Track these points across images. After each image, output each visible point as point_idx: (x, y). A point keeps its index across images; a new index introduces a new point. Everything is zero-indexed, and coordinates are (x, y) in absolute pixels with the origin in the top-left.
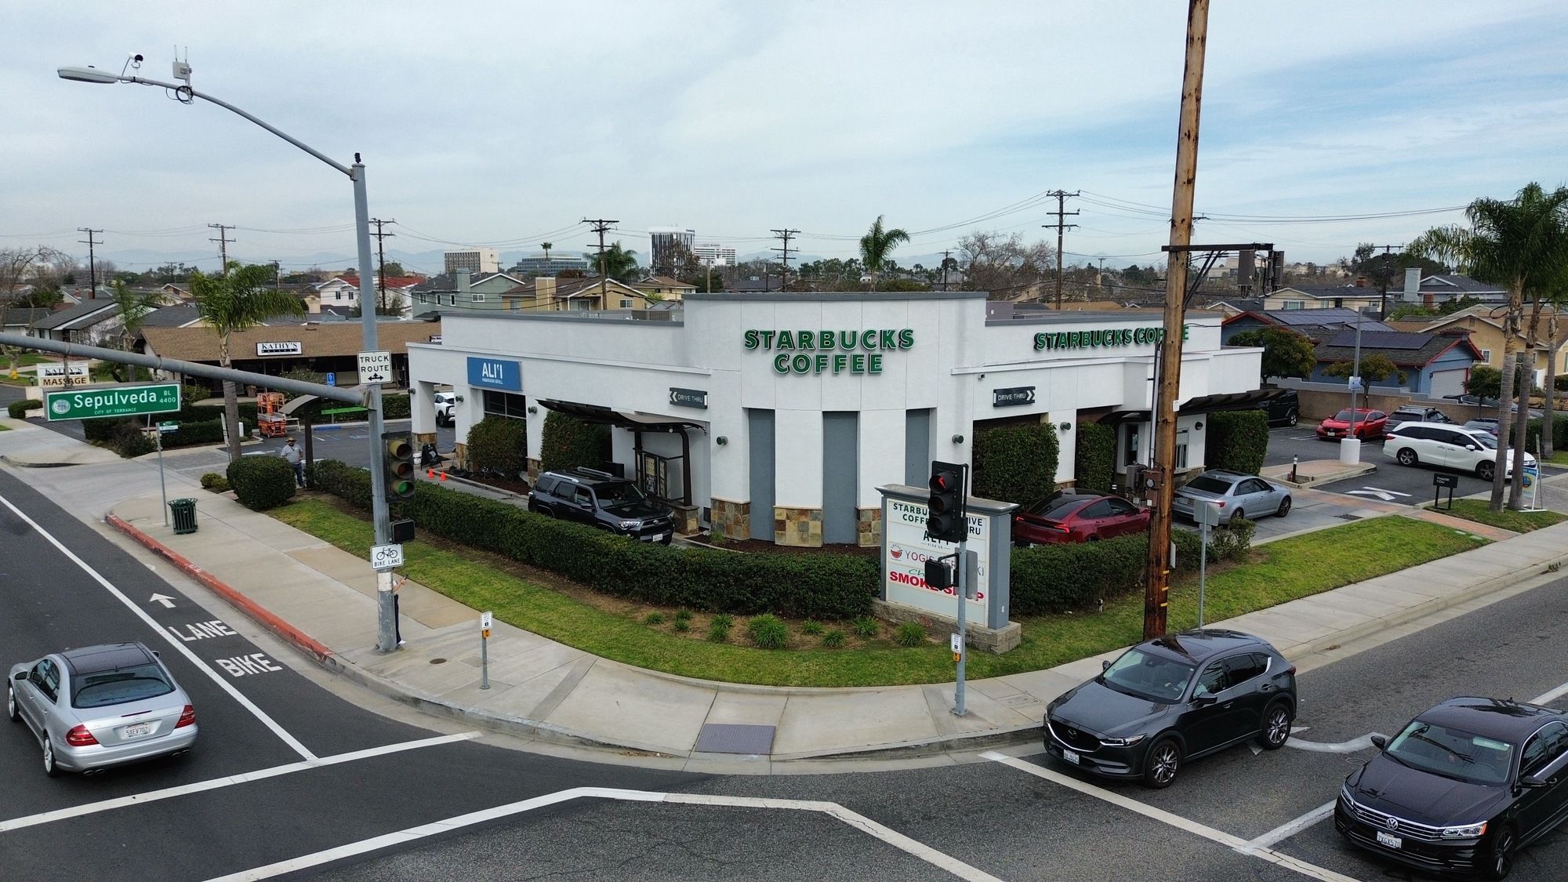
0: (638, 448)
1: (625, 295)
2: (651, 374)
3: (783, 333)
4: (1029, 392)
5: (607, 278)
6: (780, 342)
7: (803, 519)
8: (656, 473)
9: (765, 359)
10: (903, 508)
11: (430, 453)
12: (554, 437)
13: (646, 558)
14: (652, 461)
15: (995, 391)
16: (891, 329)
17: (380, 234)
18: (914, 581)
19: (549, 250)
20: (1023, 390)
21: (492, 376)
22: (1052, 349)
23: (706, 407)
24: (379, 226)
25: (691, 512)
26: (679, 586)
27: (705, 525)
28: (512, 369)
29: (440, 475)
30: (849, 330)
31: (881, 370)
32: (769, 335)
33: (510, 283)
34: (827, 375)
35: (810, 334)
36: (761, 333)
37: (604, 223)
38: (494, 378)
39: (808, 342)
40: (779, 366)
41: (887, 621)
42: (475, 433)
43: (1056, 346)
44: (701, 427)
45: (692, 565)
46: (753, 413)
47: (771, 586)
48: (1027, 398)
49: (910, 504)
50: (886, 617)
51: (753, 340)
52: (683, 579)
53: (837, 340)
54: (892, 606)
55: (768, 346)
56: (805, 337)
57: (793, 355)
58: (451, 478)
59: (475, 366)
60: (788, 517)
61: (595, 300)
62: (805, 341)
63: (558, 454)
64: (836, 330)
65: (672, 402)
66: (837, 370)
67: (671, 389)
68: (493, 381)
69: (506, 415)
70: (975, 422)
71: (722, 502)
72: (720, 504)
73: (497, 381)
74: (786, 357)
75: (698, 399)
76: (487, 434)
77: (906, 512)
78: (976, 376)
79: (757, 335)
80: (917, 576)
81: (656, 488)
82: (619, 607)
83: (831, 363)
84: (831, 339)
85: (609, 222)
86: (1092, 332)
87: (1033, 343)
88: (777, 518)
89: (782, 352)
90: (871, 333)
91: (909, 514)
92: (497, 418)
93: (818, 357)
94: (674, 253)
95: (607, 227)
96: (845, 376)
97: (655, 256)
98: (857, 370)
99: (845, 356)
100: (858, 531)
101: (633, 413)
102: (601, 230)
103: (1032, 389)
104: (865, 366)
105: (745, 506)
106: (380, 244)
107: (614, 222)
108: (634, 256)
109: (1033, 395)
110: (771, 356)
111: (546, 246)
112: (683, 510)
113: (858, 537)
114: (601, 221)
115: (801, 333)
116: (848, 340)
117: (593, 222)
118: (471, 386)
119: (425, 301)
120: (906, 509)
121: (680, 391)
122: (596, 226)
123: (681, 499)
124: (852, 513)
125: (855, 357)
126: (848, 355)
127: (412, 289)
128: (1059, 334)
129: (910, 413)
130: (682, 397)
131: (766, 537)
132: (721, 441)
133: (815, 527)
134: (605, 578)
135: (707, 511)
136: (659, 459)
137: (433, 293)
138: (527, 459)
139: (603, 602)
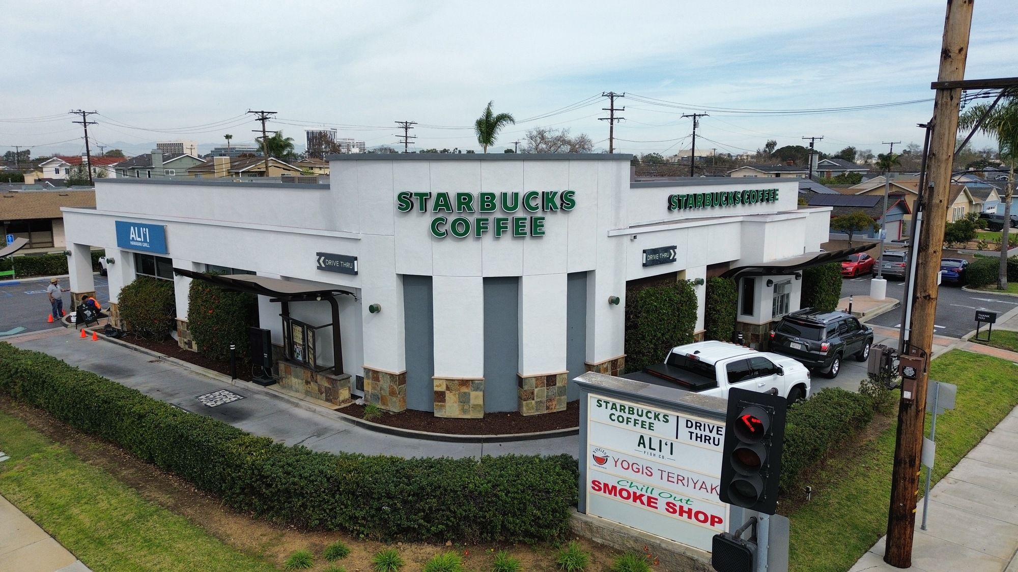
0: (285, 314)
1: (284, 169)
2: (299, 238)
3: (440, 195)
4: (672, 251)
5: (269, 157)
6: (437, 205)
7: (464, 389)
8: (304, 341)
9: (420, 223)
10: (610, 406)
11: (85, 312)
12: (199, 301)
13: (288, 473)
14: (300, 329)
15: (644, 251)
16: (554, 190)
17: (85, 123)
18: (625, 494)
19: (230, 140)
20: (667, 249)
21: (139, 239)
22: (682, 210)
23: (356, 273)
24: (84, 116)
25: (342, 382)
26: (331, 510)
27: (358, 393)
28: (158, 233)
29: (92, 334)
30: (510, 191)
31: (543, 233)
32: (424, 198)
33: (195, 161)
34: (488, 239)
35: (469, 196)
36: (416, 194)
37: (265, 114)
38: (141, 242)
39: (468, 204)
40: (436, 230)
41: (590, 541)
42: (126, 293)
43: (686, 208)
44: (351, 293)
45: (347, 484)
46: (406, 279)
47: (449, 509)
48: (670, 257)
49: (619, 402)
50: (588, 535)
51: (406, 202)
52: (336, 502)
53: (497, 201)
54: (596, 523)
55: (423, 208)
56: (464, 199)
57: (451, 218)
58: (102, 338)
59: (123, 229)
60: (448, 388)
61: (262, 174)
62: (464, 203)
63: (204, 318)
64: (497, 191)
65: (320, 268)
66: (499, 234)
67: (318, 254)
68: (140, 244)
69: (156, 277)
70: (627, 282)
71: (376, 373)
72: (375, 375)
73: (145, 245)
74: (443, 220)
75: (347, 265)
76: (136, 295)
77: (614, 411)
78: (629, 237)
79: (411, 196)
80: (627, 488)
81: (304, 357)
82: (256, 536)
83: (491, 226)
84: (491, 201)
85: (269, 113)
86: (712, 193)
87: (666, 204)
88: (436, 389)
89: (440, 215)
90: (533, 195)
91: (617, 413)
92: (148, 280)
93: (478, 221)
94: (322, 142)
95: (267, 117)
96: (507, 240)
97: (309, 144)
98: (518, 234)
99: (507, 220)
100: (520, 399)
101: (279, 278)
102: (263, 119)
103: (674, 248)
104: (527, 229)
105: (401, 376)
106: (86, 130)
107: (273, 113)
108: (291, 142)
109: (675, 253)
110: (427, 220)
111: (228, 137)
112: (334, 380)
113: (520, 406)
114: (263, 112)
115: (459, 195)
116: (510, 201)
117: (256, 112)
118: (121, 249)
119: (127, 175)
120: (614, 407)
121: (328, 256)
122: (259, 116)
123: (332, 367)
124: (513, 383)
125: (518, 220)
126: (510, 218)
127: (116, 166)
128: (688, 195)
129: (571, 276)
130: (330, 262)
131: (423, 407)
132: (374, 309)
133: (476, 398)
134: (238, 495)
135: (360, 380)
136: (307, 327)
137: (133, 169)
138: (177, 320)
139: (235, 527)
